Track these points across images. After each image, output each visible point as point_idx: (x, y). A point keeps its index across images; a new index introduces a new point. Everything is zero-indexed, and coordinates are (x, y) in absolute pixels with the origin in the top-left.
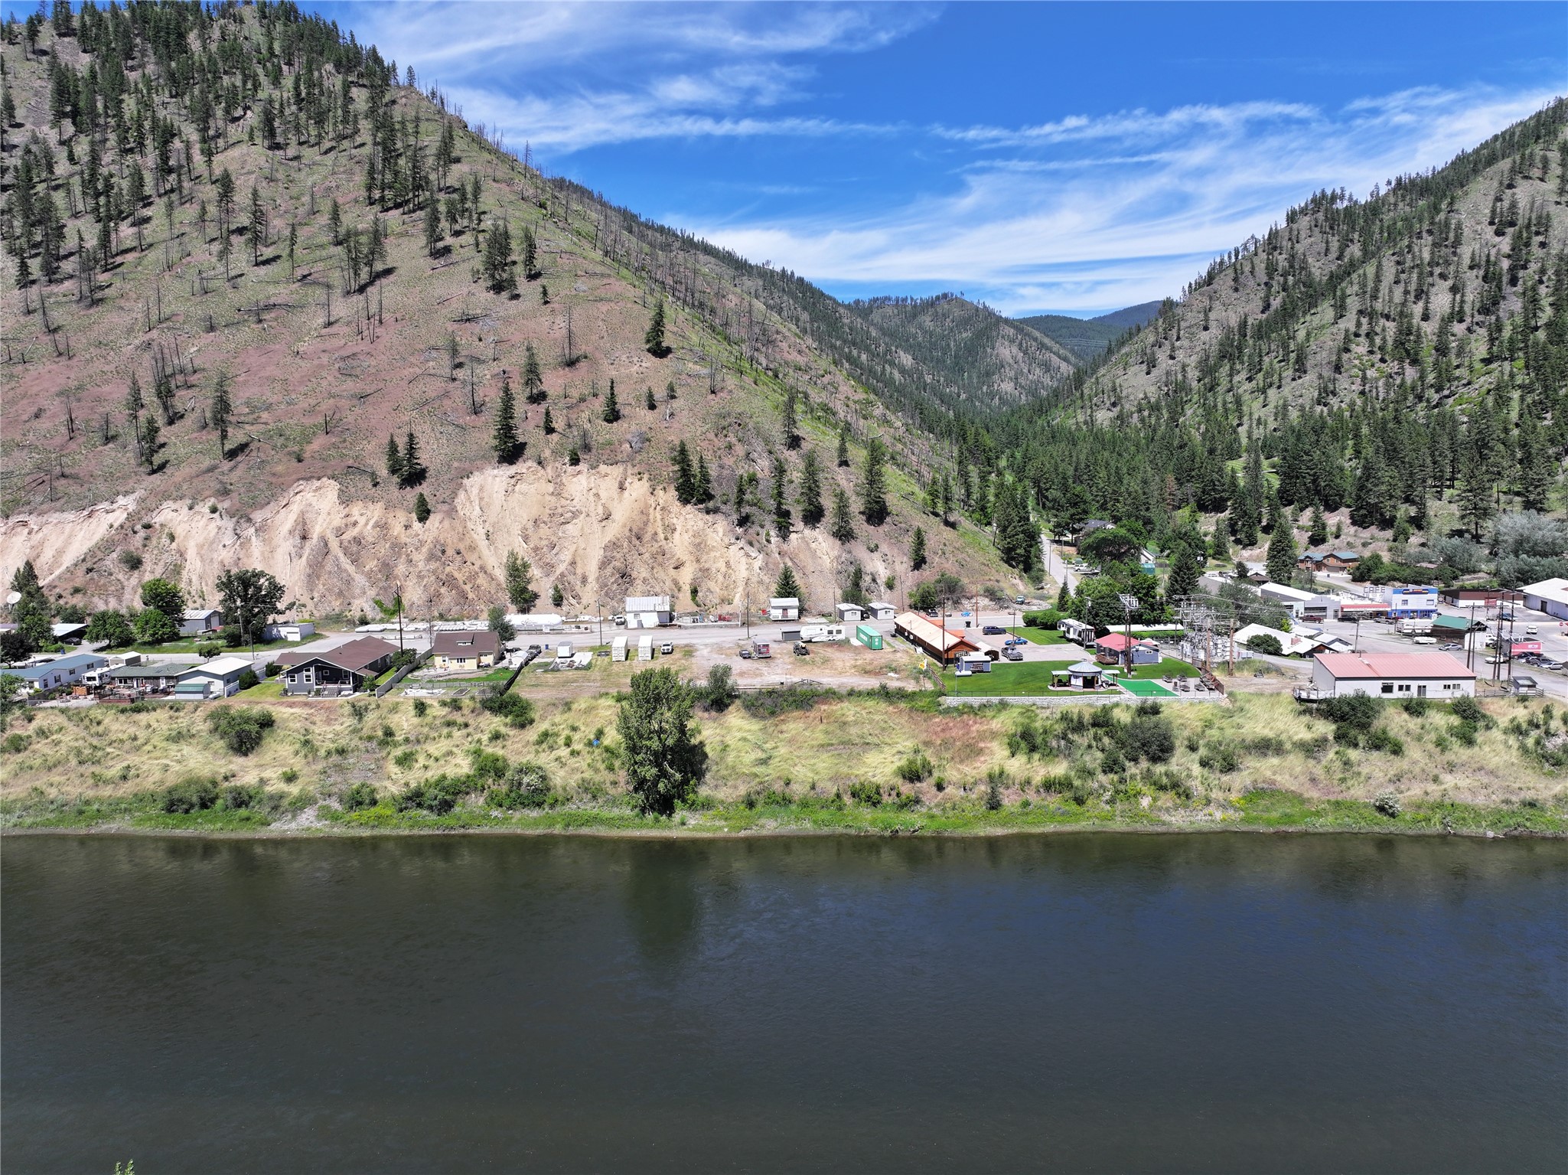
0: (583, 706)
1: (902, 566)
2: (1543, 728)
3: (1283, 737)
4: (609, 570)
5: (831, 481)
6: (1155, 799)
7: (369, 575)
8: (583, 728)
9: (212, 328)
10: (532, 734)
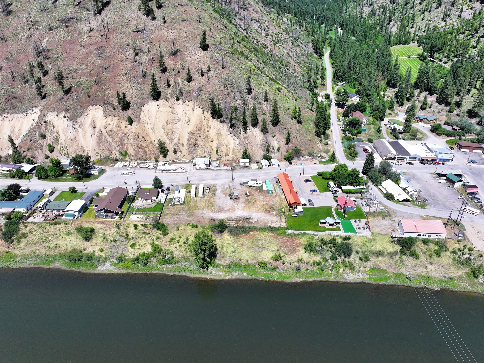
0: (182, 229)
1: (283, 141)
2: (462, 252)
3: (385, 250)
4: (190, 142)
5: (262, 108)
6: (344, 270)
7: (116, 142)
8: (182, 237)
9: (51, 29)
10: (168, 238)
